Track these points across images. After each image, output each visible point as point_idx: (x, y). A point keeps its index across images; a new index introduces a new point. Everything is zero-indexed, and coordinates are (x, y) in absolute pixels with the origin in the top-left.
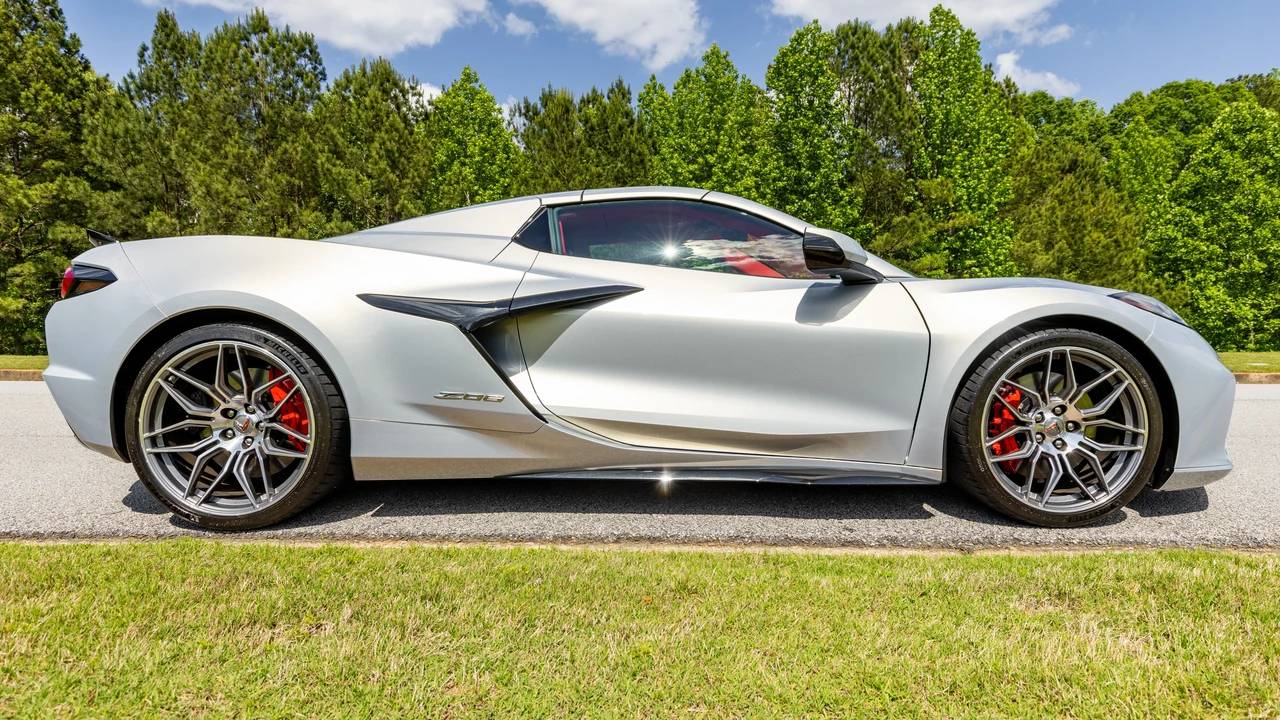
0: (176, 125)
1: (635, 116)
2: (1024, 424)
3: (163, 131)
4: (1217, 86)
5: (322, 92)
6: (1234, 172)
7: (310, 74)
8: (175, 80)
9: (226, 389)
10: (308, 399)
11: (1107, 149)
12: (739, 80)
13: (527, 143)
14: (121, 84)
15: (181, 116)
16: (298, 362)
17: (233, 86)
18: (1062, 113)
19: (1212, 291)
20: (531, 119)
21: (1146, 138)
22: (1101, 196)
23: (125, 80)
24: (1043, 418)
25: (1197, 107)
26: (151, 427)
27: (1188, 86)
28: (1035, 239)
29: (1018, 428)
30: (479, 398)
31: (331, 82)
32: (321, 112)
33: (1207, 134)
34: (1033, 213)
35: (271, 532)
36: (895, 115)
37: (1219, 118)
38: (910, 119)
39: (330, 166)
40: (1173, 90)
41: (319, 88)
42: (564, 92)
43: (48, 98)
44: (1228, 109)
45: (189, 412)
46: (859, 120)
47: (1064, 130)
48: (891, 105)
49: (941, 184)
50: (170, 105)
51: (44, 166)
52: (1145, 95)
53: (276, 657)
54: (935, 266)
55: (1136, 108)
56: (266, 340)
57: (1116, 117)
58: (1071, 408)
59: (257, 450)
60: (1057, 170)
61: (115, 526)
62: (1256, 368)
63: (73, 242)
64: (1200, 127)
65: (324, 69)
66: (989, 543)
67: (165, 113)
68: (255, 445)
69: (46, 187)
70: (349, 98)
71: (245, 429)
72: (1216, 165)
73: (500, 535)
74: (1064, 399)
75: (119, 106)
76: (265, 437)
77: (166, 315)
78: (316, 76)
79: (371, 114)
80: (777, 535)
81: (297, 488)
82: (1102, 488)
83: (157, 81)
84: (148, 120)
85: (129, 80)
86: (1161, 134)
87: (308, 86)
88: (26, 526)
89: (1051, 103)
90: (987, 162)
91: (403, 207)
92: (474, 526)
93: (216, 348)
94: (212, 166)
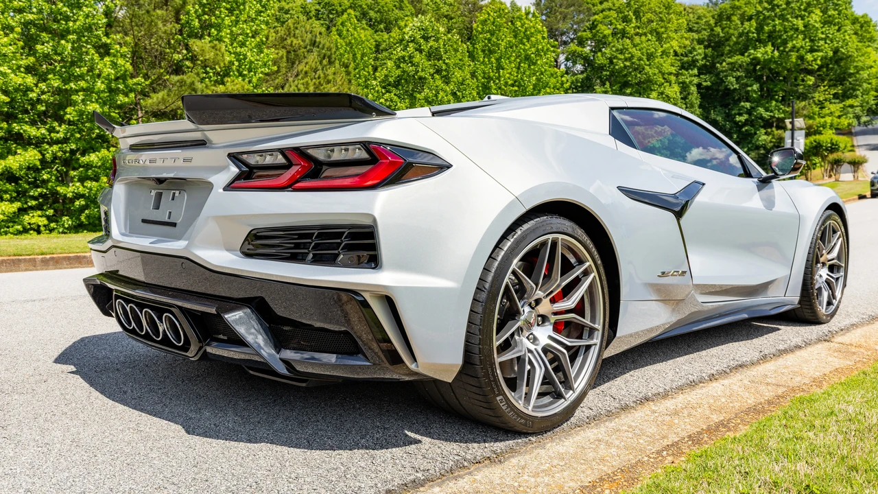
6: (422, 71)
56: (577, 232)
72: (411, 62)
77: (525, 208)
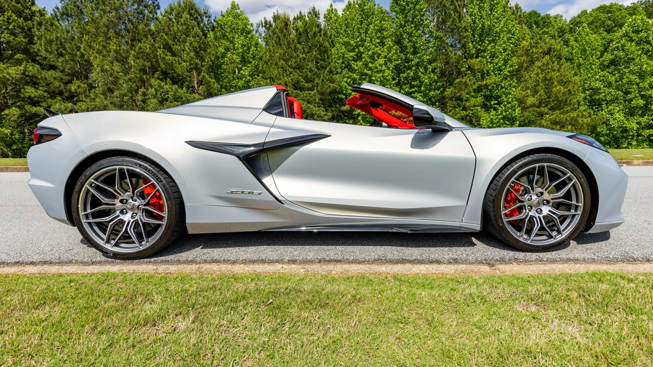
0: (83, 34)
1: (322, 27)
2: (522, 202)
3: (76, 37)
4: (626, 6)
5: (158, 16)
6: (631, 54)
7: (151, 6)
8: (81, 10)
9: (121, 190)
10: (163, 195)
11: (567, 42)
12: (376, 7)
13: (266, 42)
14: (52, 13)
15: (84, 29)
16: (157, 176)
17: (112, 13)
18: (545, 22)
19: (617, 115)
20: (268, 29)
21: (587, 35)
22: (563, 67)
23: (54, 10)
24: (532, 199)
25: (615, 18)
26: (85, 210)
27: (611, 6)
28: (528, 89)
29: (519, 204)
30: (249, 193)
31: (162, 10)
32: (158, 27)
33: (619, 34)
34: (527, 77)
35: (148, 259)
36: (457, 25)
37: (626, 24)
38: (465, 27)
39: (164, 56)
40: (603, 9)
41: (156, 14)
42: (285, 15)
43: (14, 21)
44: (630, 20)
45: (104, 202)
46: (438, 28)
47: (544, 32)
48: (455, 19)
49: (480, 61)
50: (79, 24)
51: (16, 57)
52: (588, 12)
53: (159, 344)
54: (477, 105)
55: (583, 19)
56: (140, 165)
57: (572, 24)
58: (546, 193)
59: (139, 220)
60: (541, 53)
61: (71, 258)
62: (637, 157)
63: (34, 97)
64: (615, 29)
65: (158, 3)
66: (503, 261)
67: (77, 28)
68: (137, 217)
69: (18, 69)
70: (172, 19)
71: (132, 209)
72: (622, 50)
73: (262, 260)
74: (542, 189)
75: (52, 25)
76: (142, 213)
77: (88, 153)
78: (154, 7)
79: (185, 27)
80: (399, 258)
81: (160, 238)
82: (559, 232)
83: (71, 11)
84: (68, 32)
85: (56, 10)
86: (595, 33)
87: (151, 12)
88: (26, 258)
89: (539, 16)
90: (504, 49)
91: (204, 77)
92: (248, 255)
93: (116, 169)
94: (103, 56)
